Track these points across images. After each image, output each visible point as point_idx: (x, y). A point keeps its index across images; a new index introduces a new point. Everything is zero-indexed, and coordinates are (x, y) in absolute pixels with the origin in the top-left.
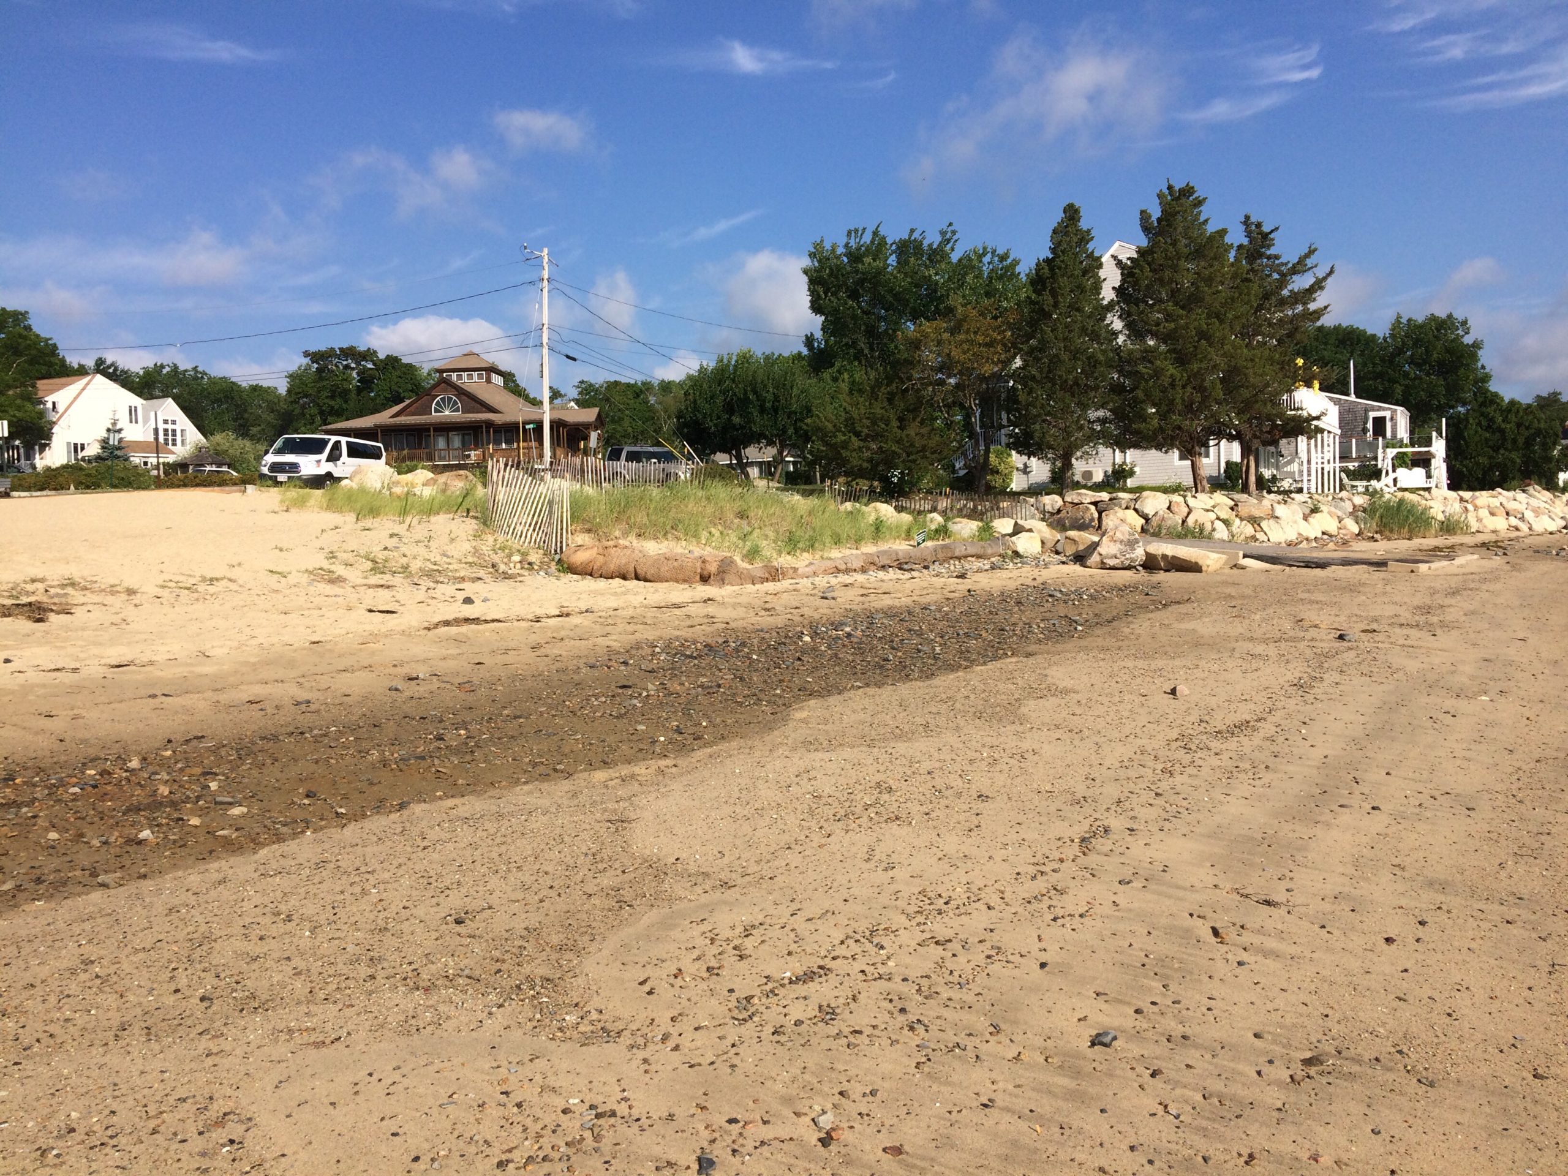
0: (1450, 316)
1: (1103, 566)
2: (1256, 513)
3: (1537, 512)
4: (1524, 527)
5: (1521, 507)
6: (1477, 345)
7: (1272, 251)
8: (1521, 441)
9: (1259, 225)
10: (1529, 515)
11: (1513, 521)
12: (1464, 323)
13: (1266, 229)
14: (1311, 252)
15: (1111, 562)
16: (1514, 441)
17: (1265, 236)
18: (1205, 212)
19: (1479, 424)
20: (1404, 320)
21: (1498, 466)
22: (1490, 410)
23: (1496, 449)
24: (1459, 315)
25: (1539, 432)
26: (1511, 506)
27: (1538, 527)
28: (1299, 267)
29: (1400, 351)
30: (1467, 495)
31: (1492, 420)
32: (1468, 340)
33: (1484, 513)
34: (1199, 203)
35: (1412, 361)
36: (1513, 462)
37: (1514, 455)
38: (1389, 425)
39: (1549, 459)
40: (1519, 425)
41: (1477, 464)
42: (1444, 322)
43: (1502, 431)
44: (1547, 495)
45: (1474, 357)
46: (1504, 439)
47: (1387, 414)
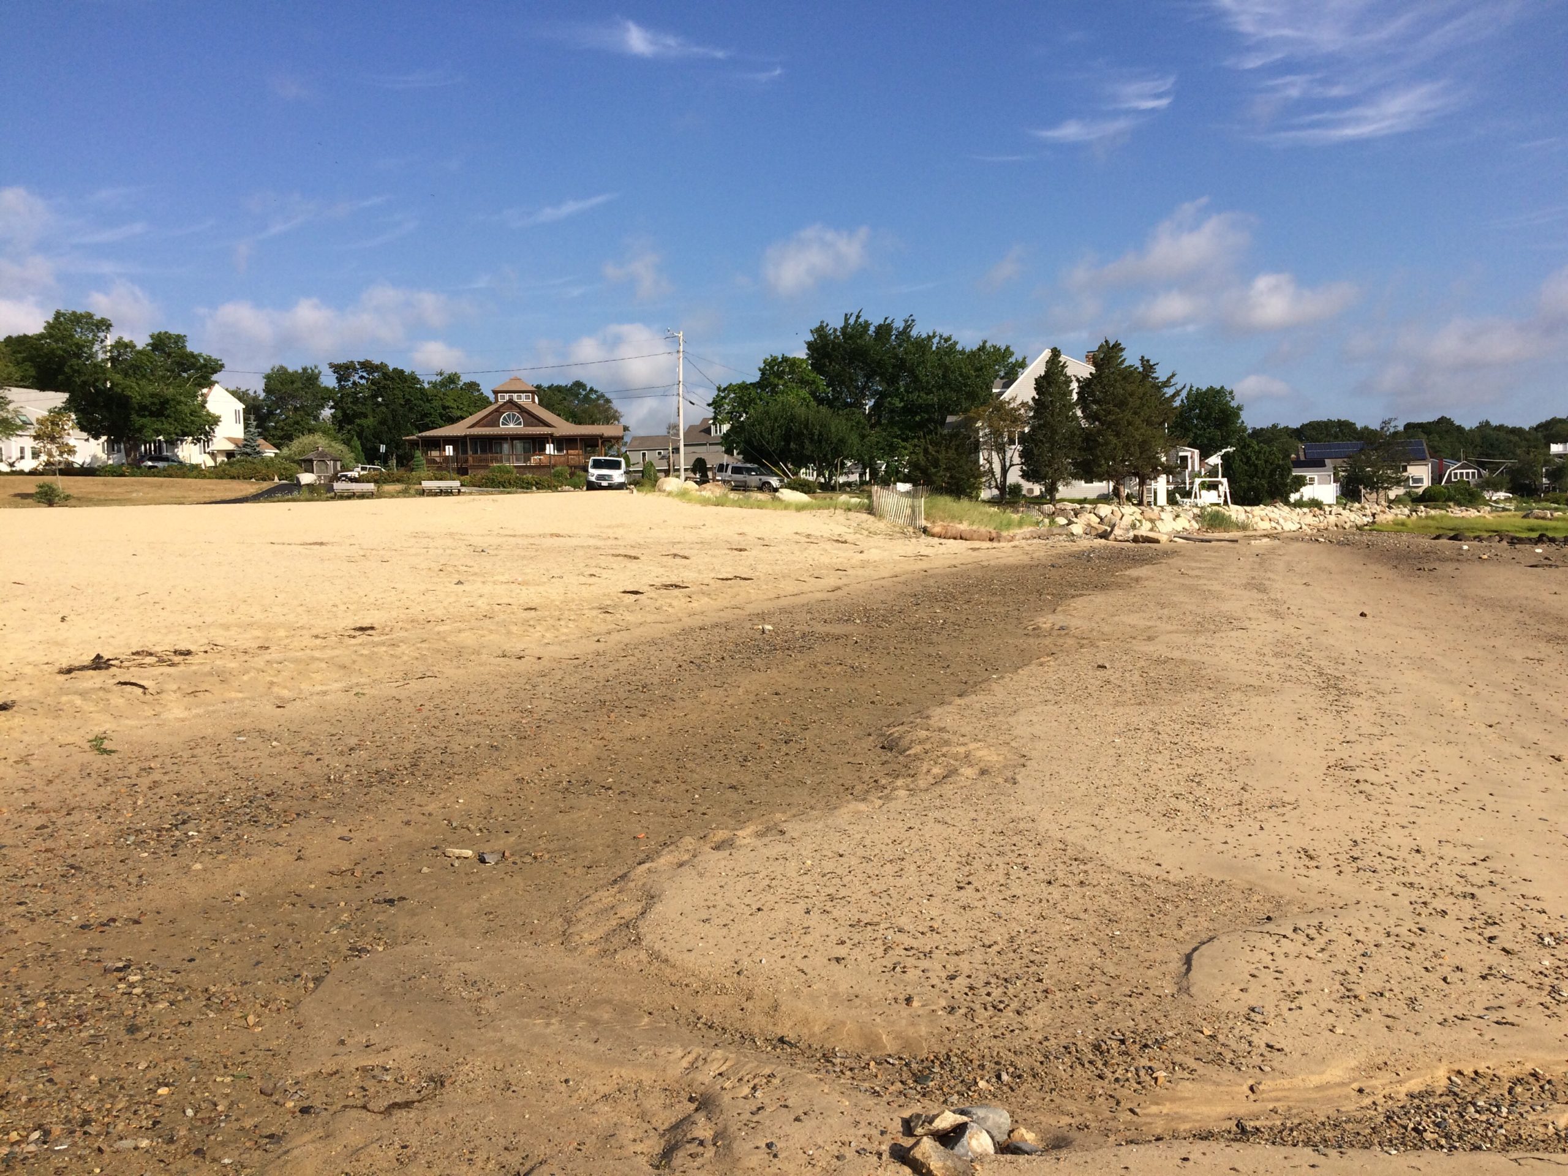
0: (1222, 387)
1: (1116, 540)
2: (1153, 517)
3: (1285, 519)
4: (1279, 528)
5: (1277, 516)
6: (1239, 408)
7: (1154, 375)
8: (1267, 472)
9: (1148, 361)
10: (1281, 521)
11: (1274, 524)
12: (1231, 393)
13: (1151, 363)
14: (1173, 375)
15: (1120, 538)
16: (1263, 472)
17: (1151, 367)
18: (1125, 354)
19: (1241, 460)
20: (1194, 389)
21: (1252, 489)
22: (1248, 451)
23: (1252, 477)
24: (1228, 388)
25: (1279, 466)
26: (1272, 515)
27: (1286, 528)
28: (1167, 384)
29: (1191, 409)
30: (1248, 508)
31: (1249, 458)
32: (1234, 404)
33: (1257, 519)
34: (1122, 350)
35: (1199, 417)
36: (1263, 485)
37: (1263, 482)
38: (1190, 461)
39: (1286, 485)
40: (1266, 462)
41: (1240, 486)
42: (1218, 392)
43: (1256, 466)
44: (1286, 509)
45: (1238, 416)
46: (1257, 471)
47: (1189, 454)
